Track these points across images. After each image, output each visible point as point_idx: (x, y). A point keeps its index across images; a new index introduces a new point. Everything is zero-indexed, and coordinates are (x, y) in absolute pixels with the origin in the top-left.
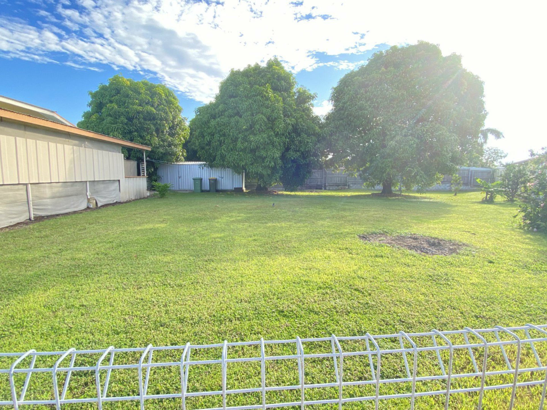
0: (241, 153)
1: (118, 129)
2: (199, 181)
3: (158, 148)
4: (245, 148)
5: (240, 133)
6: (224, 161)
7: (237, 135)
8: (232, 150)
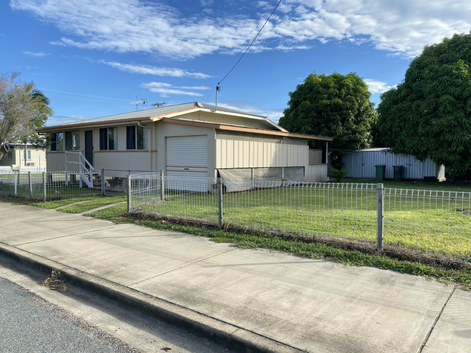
0: (423, 138)
1: (308, 122)
2: (382, 168)
3: (342, 136)
4: (427, 133)
5: (421, 117)
6: (404, 147)
7: (418, 119)
8: (413, 135)
